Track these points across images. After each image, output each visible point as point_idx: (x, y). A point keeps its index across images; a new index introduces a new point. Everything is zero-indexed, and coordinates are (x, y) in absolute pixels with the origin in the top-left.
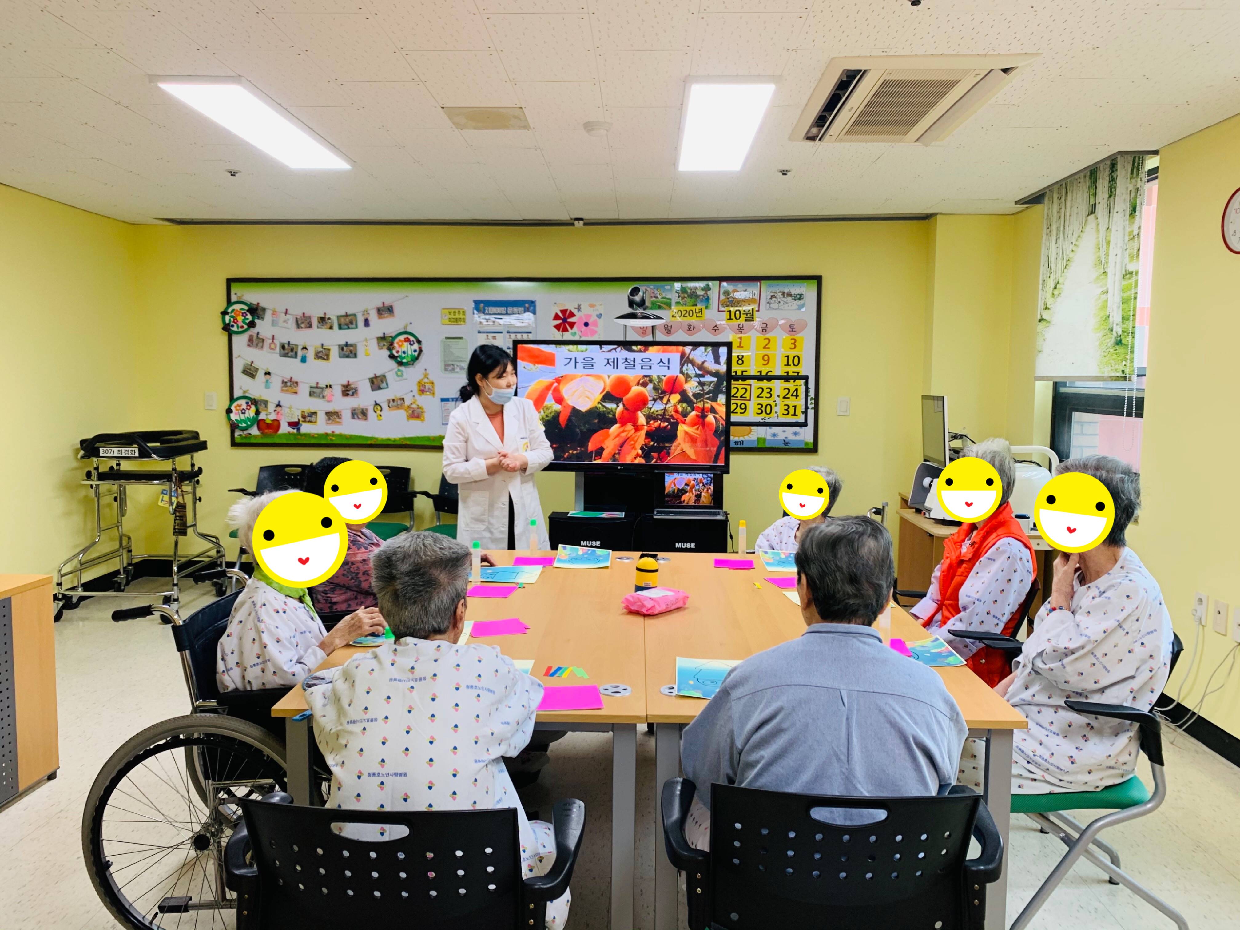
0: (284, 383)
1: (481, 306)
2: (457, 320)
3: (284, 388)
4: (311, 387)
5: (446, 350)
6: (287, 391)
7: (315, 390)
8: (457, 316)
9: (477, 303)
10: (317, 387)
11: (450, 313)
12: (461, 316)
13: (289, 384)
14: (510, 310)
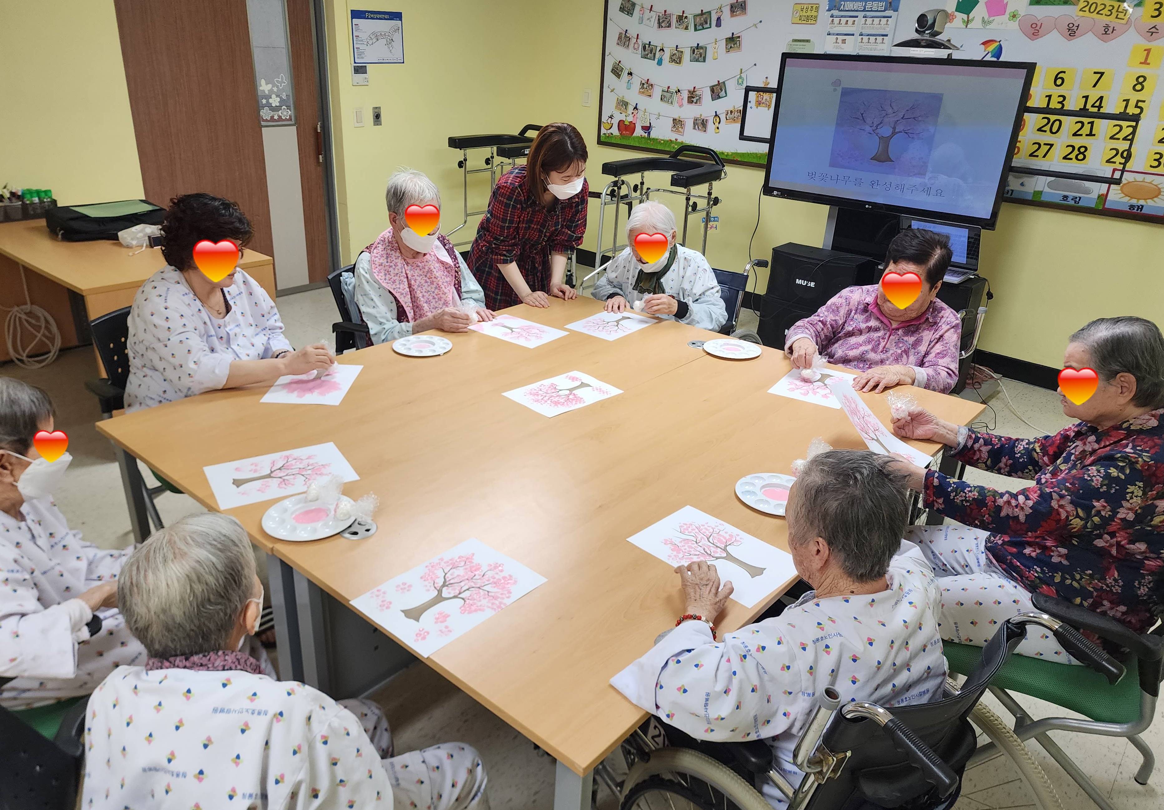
0: (642, 84)
2: (808, 18)
3: (641, 90)
4: (663, 91)
6: (643, 93)
7: (665, 94)
8: (809, 13)
11: (802, 10)
12: (814, 13)
13: (645, 86)
14: (869, 5)
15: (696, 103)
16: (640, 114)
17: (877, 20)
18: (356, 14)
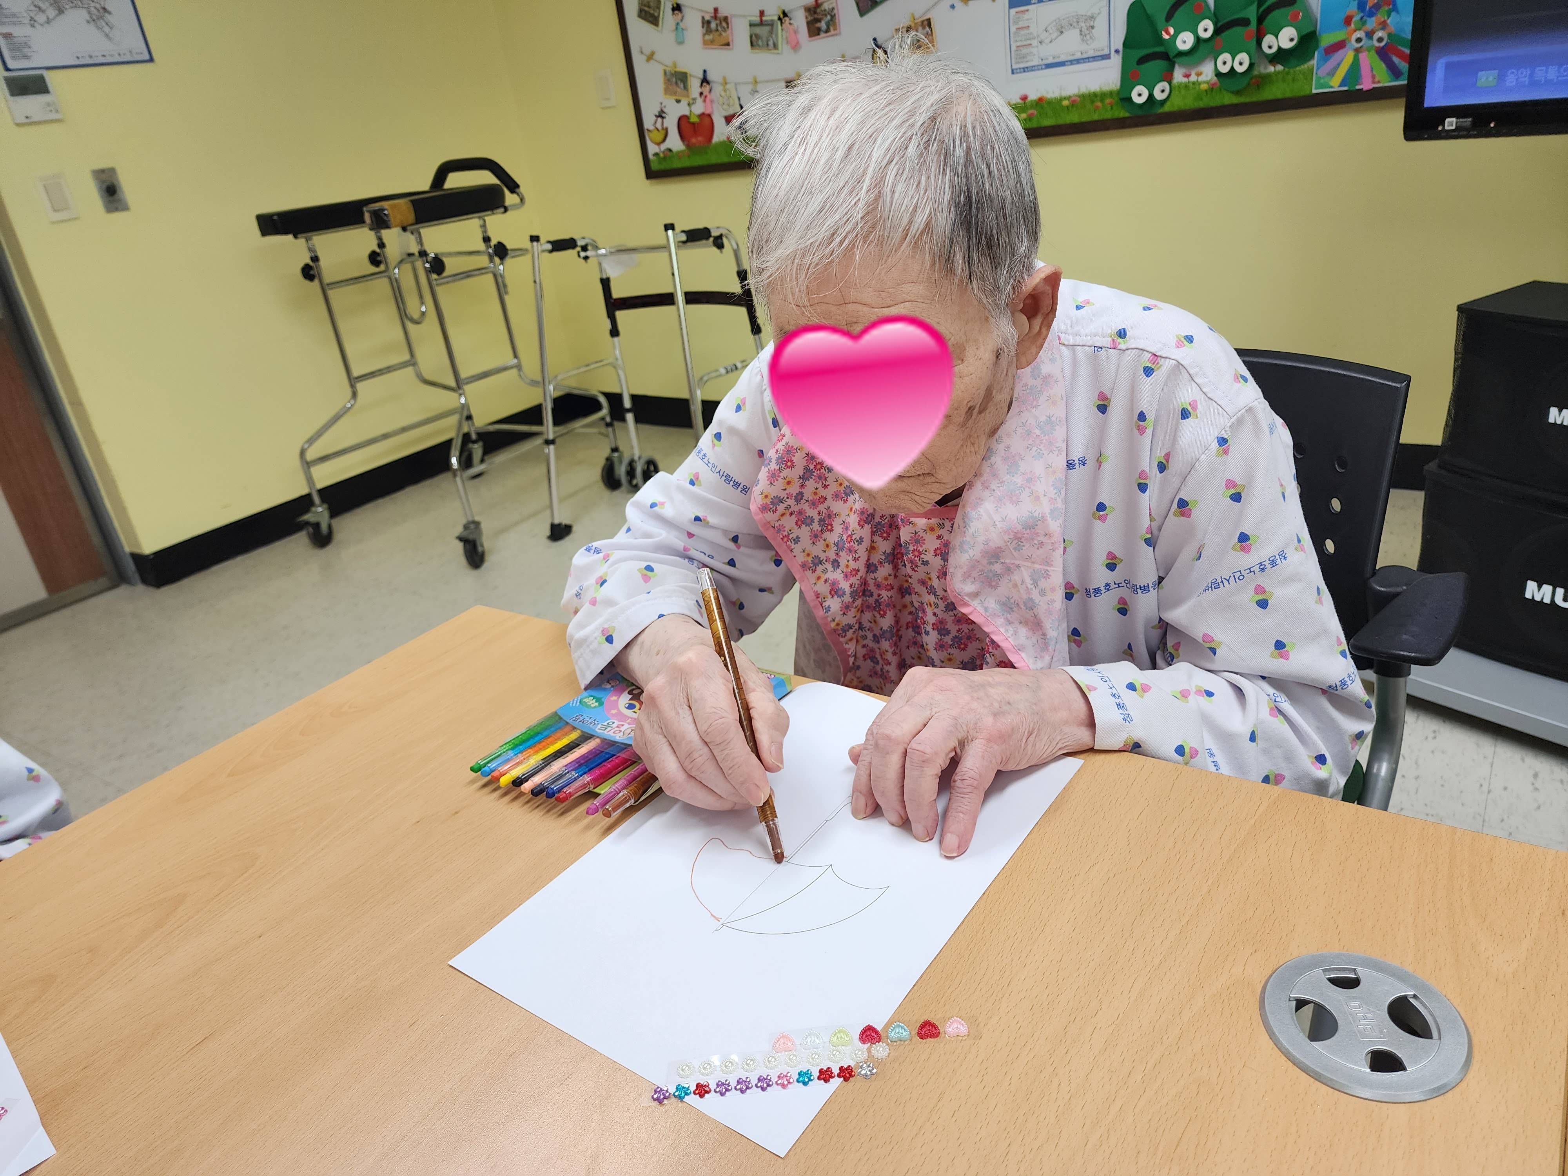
0: (706, 23)
3: (707, 37)
4: (752, 25)
6: (712, 42)
7: (758, 30)
10: (761, 23)
13: (713, 25)
15: (827, 31)
16: (718, 89)
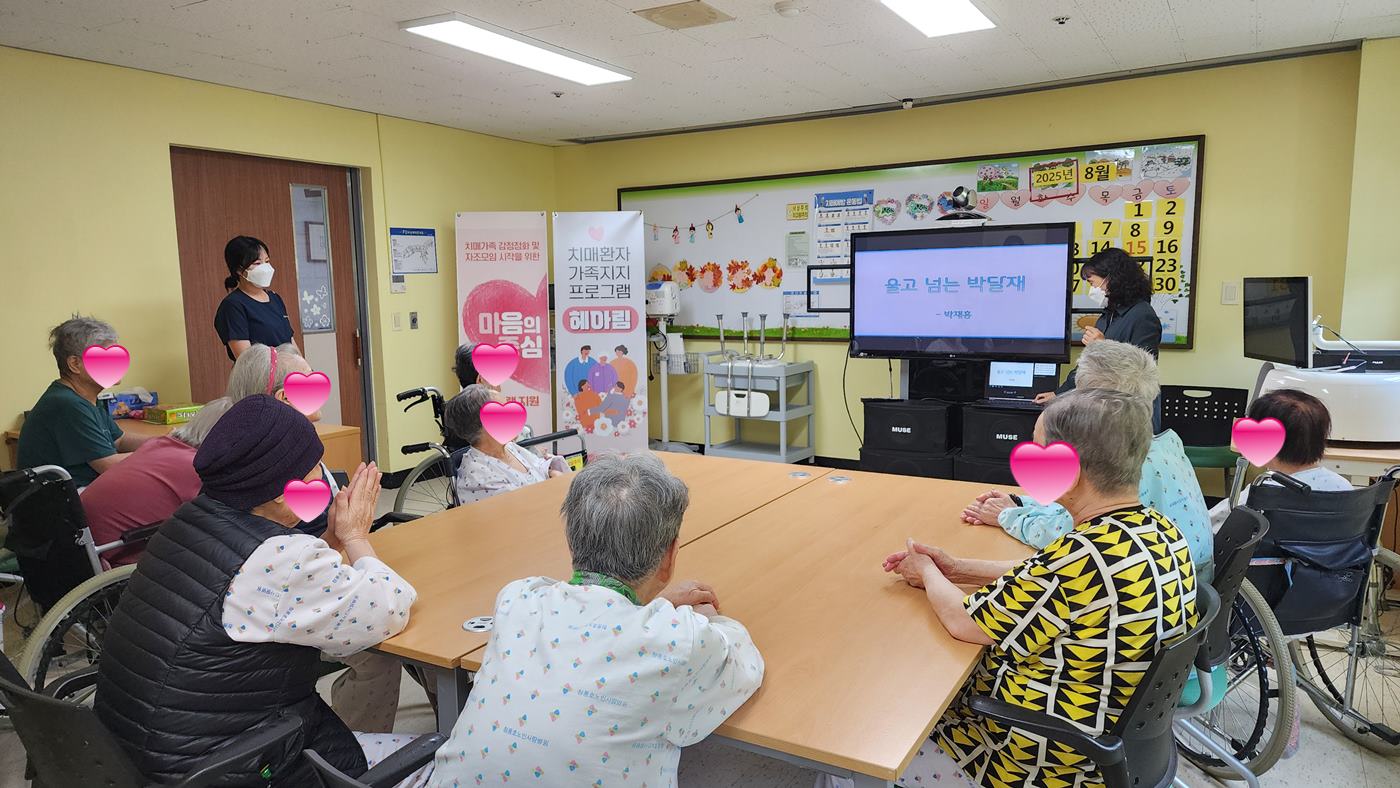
1: (822, 200)
2: (800, 215)
5: (790, 244)
8: (800, 211)
9: (818, 196)
11: (794, 209)
12: (804, 211)
14: (849, 202)
17: (857, 212)
18: (394, 231)
